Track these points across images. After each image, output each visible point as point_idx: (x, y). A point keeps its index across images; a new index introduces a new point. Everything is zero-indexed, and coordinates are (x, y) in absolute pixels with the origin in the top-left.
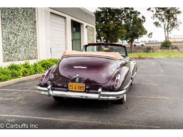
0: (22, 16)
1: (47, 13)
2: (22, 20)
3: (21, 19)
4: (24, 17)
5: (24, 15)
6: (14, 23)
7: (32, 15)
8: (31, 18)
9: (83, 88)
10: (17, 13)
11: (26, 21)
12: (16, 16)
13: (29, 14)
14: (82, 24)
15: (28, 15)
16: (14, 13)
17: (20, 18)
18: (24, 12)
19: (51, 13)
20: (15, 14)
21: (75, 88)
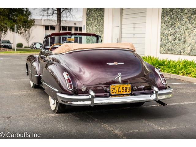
9: (129, 89)
21: (119, 91)
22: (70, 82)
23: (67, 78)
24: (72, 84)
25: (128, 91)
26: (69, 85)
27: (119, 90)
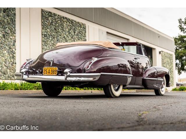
0: (68, 34)
1: (102, 33)
2: (68, 38)
3: (66, 37)
4: (70, 34)
5: (70, 33)
6: (58, 41)
7: (81, 34)
8: (79, 37)
9: (56, 71)
10: (62, 30)
11: (73, 39)
12: (59, 33)
13: (77, 32)
14: (154, 49)
15: (76, 34)
16: (57, 30)
17: (65, 35)
18: (70, 30)
19: (107, 33)
20: (59, 31)
21: (49, 73)
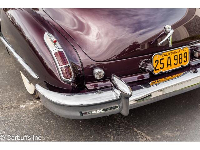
9: (186, 57)
21: (168, 65)
22: (65, 62)
23: (56, 51)
24: (69, 64)
25: (185, 62)
26: (63, 69)
27: (169, 63)
